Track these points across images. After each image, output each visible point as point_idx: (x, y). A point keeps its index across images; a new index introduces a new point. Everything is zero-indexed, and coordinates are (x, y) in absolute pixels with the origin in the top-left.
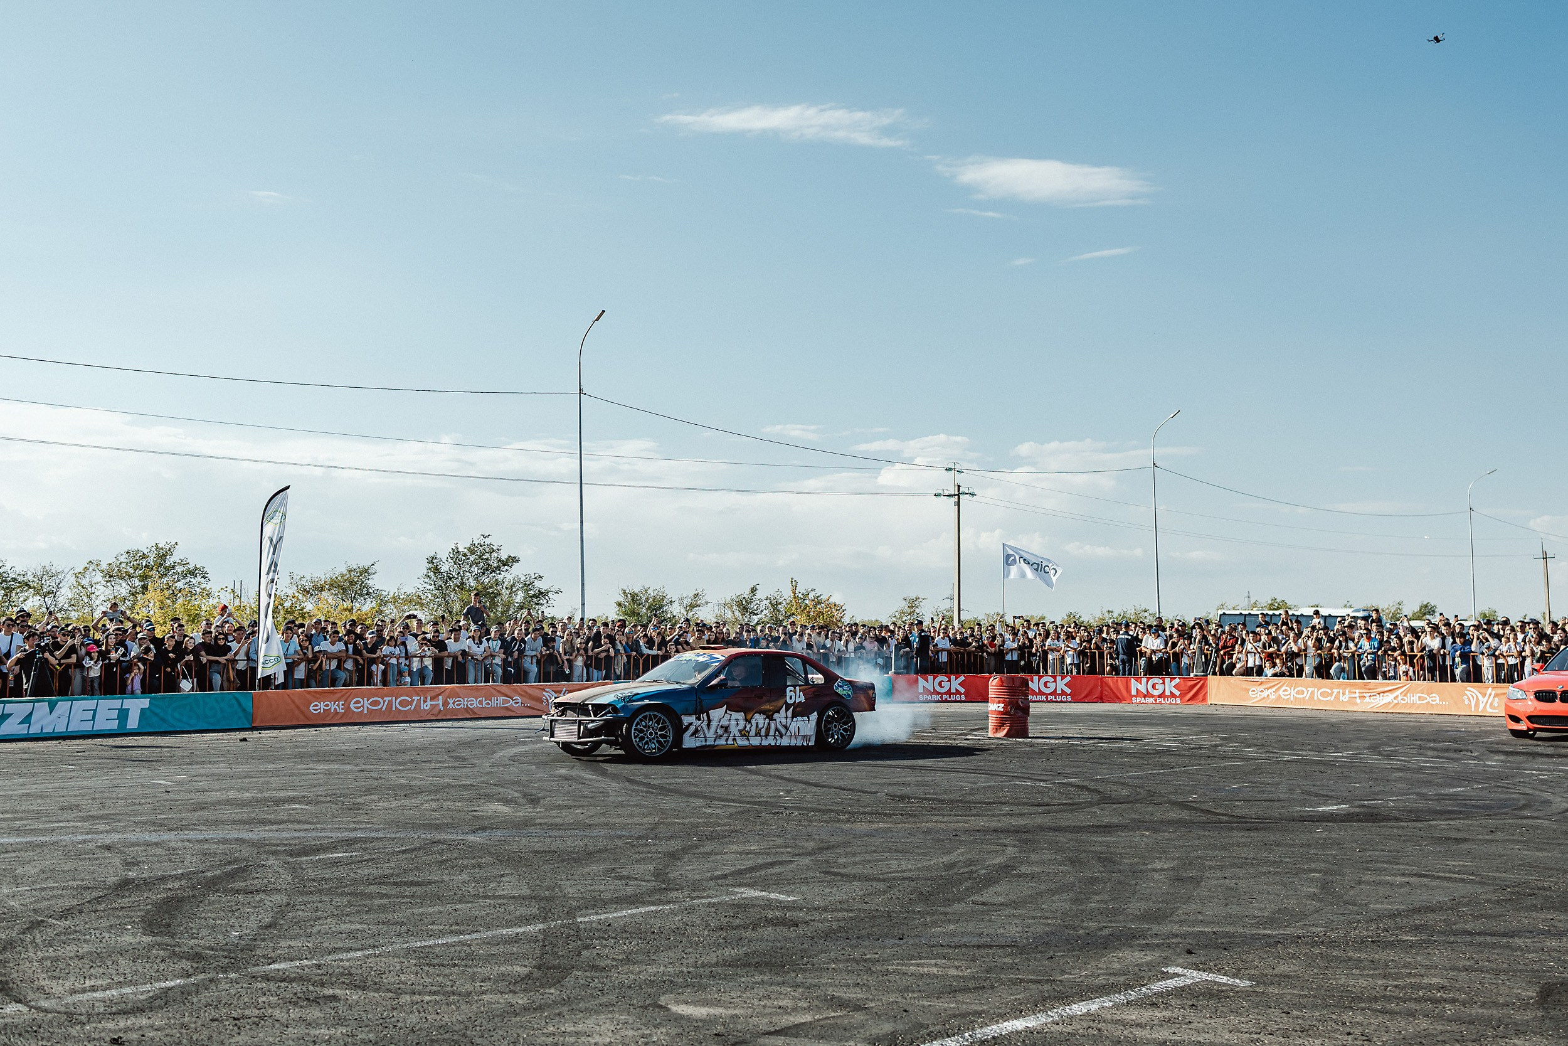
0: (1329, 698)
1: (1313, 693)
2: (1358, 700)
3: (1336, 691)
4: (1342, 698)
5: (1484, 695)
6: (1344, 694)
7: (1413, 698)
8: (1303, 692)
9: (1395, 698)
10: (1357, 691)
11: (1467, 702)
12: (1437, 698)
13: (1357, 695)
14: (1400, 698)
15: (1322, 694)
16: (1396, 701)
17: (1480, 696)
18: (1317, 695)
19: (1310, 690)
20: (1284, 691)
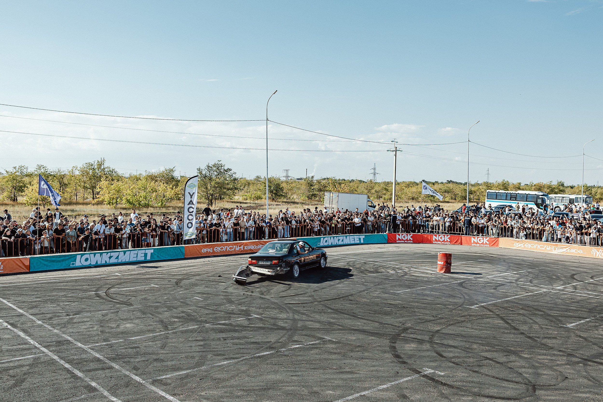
0: (543, 248)
1: (537, 246)
2: (553, 250)
3: (545, 246)
4: (547, 249)
5: (598, 251)
6: (548, 247)
7: (573, 251)
8: (533, 246)
9: (567, 250)
10: (553, 247)
11: (592, 253)
12: (582, 251)
13: (553, 248)
14: (568, 250)
15: (540, 247)
16: (567, 251)
17: (597, 252)
18: (539, 247)
19: (536, 245)
20: (527, 245)
